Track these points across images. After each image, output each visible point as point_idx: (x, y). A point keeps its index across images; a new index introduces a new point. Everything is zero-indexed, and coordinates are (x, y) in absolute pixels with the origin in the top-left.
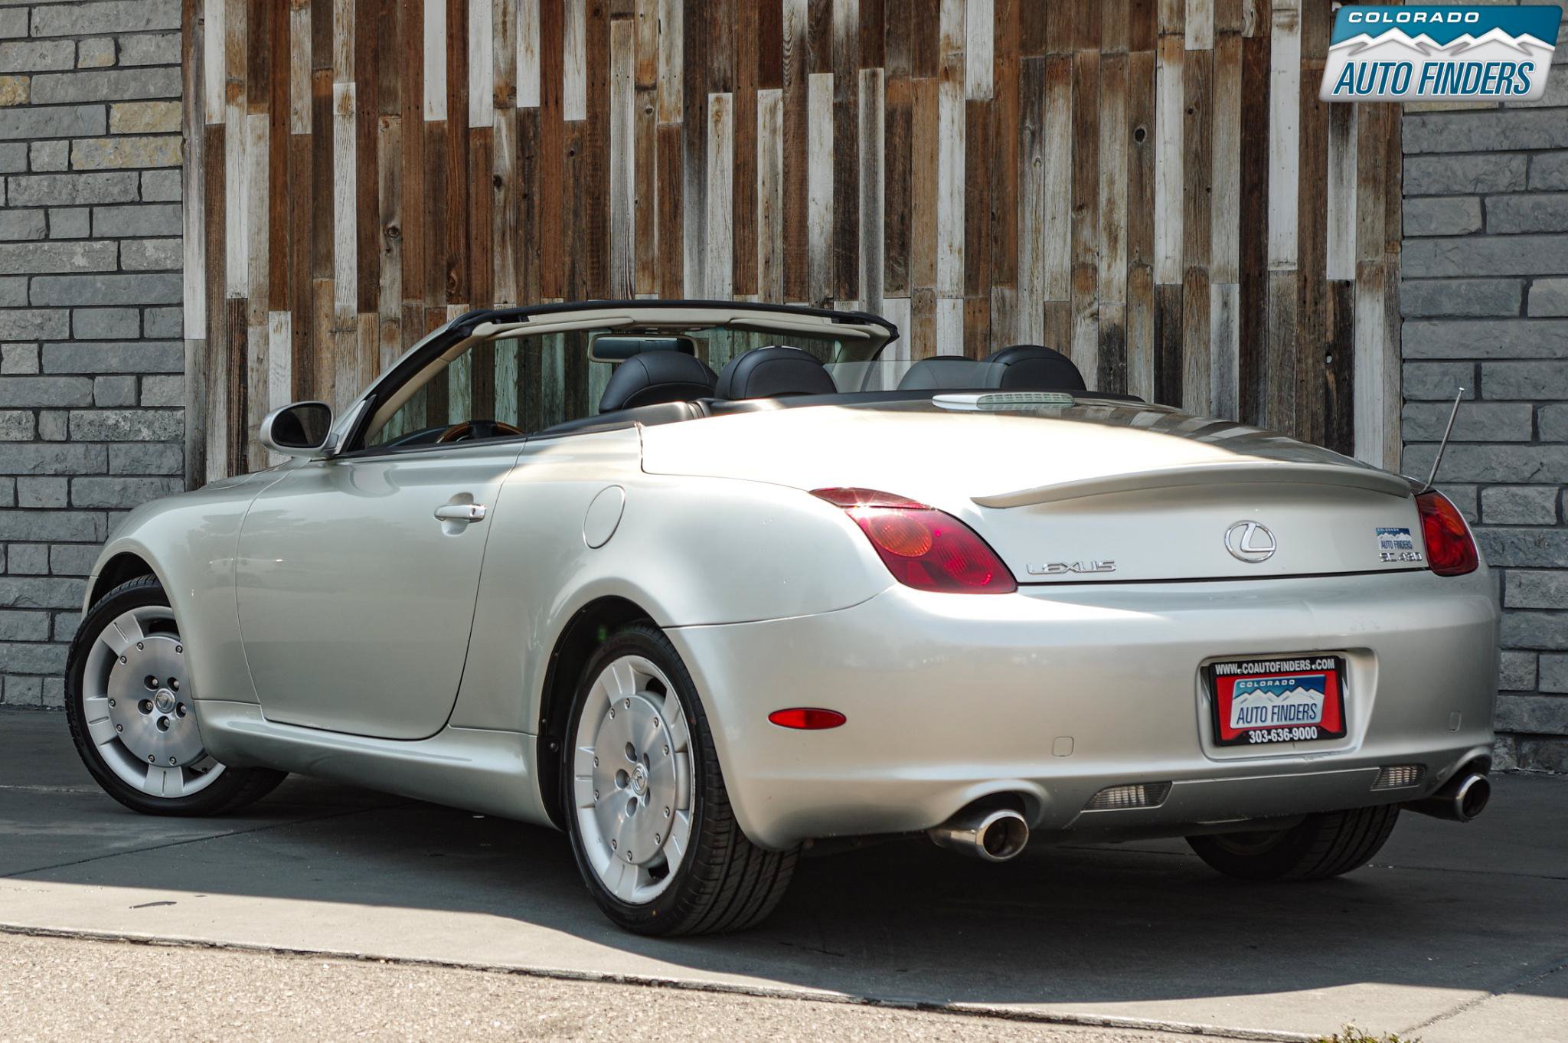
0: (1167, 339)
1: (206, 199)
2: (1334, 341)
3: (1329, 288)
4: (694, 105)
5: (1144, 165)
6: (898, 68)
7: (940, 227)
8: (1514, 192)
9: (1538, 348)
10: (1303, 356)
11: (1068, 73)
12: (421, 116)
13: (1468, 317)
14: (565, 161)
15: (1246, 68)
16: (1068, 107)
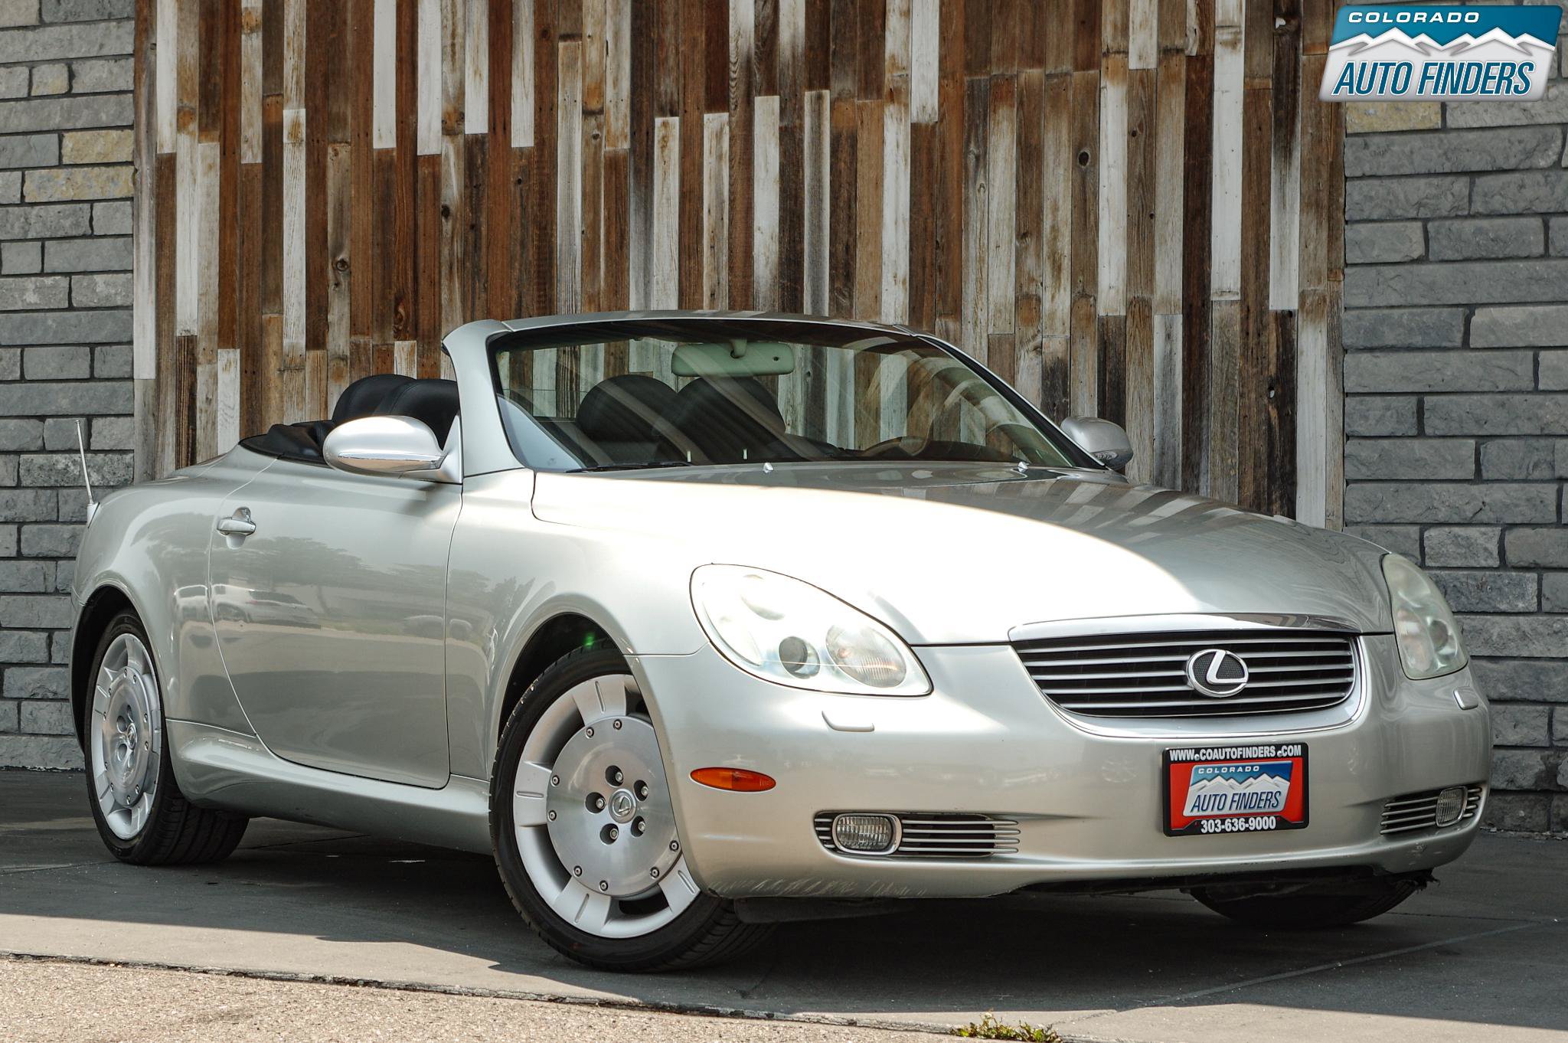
0: (1110, 373)
1: (156, 232)
2: (1277, 374)
3: (1272, 319)
4: (641, 130)
5: (1087, 190)
6: (844, 90)
7: (885, 256)
8: (1457, 217)
9: (1480, 380)
10: (1246, 390)
11: (1013, 95)
12: (369, 144)
13: (1410, 349)
14: (513, 189)
15: (1190, 88)
16: (1012, 129)
